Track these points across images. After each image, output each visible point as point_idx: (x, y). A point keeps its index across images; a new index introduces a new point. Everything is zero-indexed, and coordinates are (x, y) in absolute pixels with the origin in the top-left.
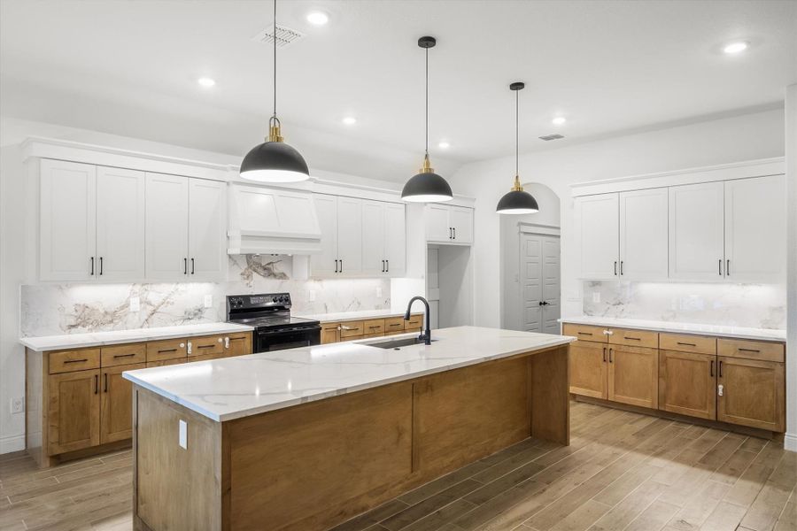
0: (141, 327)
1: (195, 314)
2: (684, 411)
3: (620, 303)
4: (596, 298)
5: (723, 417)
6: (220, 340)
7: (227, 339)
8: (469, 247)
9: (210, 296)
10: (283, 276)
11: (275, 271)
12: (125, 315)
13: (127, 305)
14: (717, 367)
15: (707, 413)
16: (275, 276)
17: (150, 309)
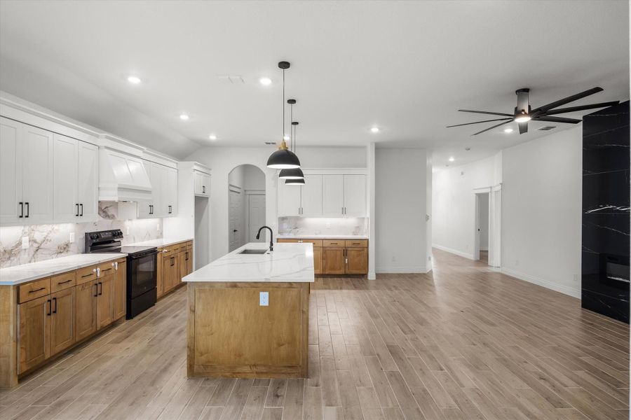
0: (30, 262)
1: (65, 249)
2: (333, 272)
3: (296, 228)
4: (285, 225)
5: (348, 272)
6: (113, 264)
7: (116, 263)
8: (208, 198)
9: (73, 234)
10: (113, 217)
11: (110, 214)
12: (19, 252)
13: (20, 243)
14: (345, 252)
15: (342, 272)
16: (109, 216)
17: (36, 245)
